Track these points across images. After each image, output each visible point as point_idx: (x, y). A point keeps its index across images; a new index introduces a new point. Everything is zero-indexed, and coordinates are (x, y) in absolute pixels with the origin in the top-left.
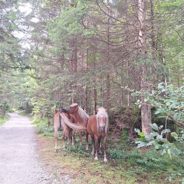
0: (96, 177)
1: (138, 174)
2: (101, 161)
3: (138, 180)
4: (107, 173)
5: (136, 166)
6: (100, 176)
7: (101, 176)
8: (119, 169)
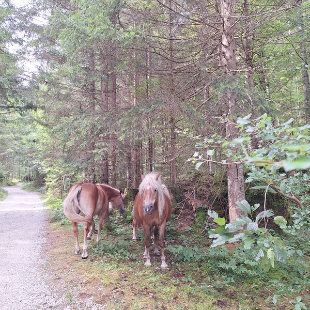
0: (144, 299)
1: (219, 290)
2: (157, 268)
3: (219, 301)
4: (164, 289)
5: (217, 275)
6: (151, 296)
7: (153, 297)
8: (187, 281)
